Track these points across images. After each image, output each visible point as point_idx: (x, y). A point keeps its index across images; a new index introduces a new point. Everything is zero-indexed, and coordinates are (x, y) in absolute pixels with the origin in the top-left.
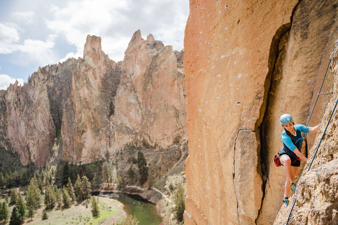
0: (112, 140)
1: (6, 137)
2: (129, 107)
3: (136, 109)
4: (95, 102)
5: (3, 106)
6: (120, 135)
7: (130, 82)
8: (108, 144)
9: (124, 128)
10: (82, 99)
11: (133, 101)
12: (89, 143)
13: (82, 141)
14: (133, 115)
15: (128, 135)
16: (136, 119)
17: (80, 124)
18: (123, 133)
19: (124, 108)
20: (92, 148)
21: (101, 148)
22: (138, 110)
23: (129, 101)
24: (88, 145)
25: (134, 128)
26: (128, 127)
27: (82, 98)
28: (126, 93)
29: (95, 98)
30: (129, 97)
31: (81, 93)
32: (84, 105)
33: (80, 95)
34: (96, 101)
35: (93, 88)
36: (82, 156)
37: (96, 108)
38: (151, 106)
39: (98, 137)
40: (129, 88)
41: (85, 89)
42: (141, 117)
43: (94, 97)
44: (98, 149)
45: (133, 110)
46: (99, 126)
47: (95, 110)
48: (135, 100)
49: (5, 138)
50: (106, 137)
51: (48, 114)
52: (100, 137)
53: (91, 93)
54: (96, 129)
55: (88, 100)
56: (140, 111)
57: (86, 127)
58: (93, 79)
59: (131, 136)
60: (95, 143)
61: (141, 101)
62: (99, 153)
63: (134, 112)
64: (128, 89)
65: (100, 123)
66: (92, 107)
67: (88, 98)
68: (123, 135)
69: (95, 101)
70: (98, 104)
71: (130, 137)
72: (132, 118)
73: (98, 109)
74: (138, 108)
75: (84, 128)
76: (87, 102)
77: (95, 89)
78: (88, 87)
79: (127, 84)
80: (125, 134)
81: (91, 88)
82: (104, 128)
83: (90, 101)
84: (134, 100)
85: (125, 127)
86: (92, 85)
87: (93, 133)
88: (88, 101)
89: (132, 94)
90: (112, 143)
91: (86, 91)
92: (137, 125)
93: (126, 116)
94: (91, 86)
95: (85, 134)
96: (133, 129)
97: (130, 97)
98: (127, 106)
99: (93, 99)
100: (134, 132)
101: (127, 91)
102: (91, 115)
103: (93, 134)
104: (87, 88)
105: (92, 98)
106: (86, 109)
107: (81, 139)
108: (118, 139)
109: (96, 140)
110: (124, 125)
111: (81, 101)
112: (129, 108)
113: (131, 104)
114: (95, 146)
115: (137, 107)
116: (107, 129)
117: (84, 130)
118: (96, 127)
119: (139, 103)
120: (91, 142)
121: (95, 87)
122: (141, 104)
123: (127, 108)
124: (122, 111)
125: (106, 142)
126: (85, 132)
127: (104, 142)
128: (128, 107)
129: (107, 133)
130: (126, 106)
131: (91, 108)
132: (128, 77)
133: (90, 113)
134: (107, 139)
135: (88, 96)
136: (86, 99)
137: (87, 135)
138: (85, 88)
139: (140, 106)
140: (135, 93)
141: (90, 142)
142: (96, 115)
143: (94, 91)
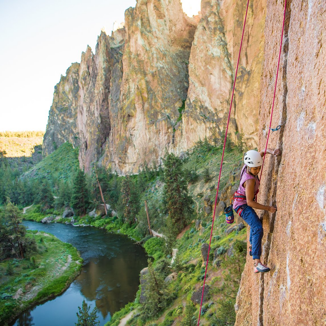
0: (178, 132)
1: (75, 129)
2: (210, 66)
3: (222, 68)
4: (155, 62)
5: (76, 85)
6: (190, 124)
7: (215, 14)
8: (171, 141)
9: (198, 109)
10: (132, 56)
11: (217, 51)
12: (139, 139)
13: (128, 134)
14: (215, 82)
15: (203, 124)
16: (221, 91)
17: (127, 103)
18: (195, 119)
19: (200, 68)
20: (145, 147)
21: (158, 149)
22: (224, 71)
23: (210, 53)
24: (137, 142)
25: (216, 109)
26: (206, 108)
27: (133, 54)
28: (205, 38)
29: (156, 54)
30: (210, 46)
31: (132, 44)
32: (134, 68)
33: (129, 50)
34: (158, 59)
35: (154, 34)
36: (127, 161)
37: (157, 73)
38: (247, 58)
39: (154, 127)
40: (212, 26)
41: (137, 37)
42: (229, 86)
43: (155, 52)
44: (154, 150)
45: (216, 72)
46: (158, 106)
47: (153, 75)
48: (221, 50)
49: (74, 131)
50: (167, 127)
51: (102, 89)
52: (156, 128)
53: (150, 44)
54: (152, 112)
55: (144, 57)
56: (229, 73)
57: (135, 108)
58: (155, 17)
59: (208, 125)
60: (150, 139)
61: (231, 50)
62: (155, 158)
63: (217, 75)
64: (209, 28)
65: (160, 101)
66: (149, 70)
67: (142, 54)
68: (195, 124)
69: (155, 60)
70: (161, 66)
71: (206, 128)
72: (214, 88)
73: (159, 74)
74: (225, 66)
75: (132, 111)
76: (140, 62)
77: (157, 37)
78: (144, 34)
79: (209, 19)
80: (198, 121)
81: (150, 35)
82: (166, 110)
83: (146, 60)
84: (219, 51)
85: (202, 107)
86: (153, 30)
87: (146, 119)
88: (143, 59)
89: (217, 38)
90: (178, 139)
91: (141, 41)
92: (221, 103)
93: (203, 85)
94: (150, 32)
95: (133, 120)
96: (214, 112)
97: (212, 45)
98: (206, 64)
99: (153, 54)
100: (216, 118)
101: (208, 32)
102: (144, 86)
103: (146, 121)
104: (142, 35)
105: (150, 54)
106: (137, 74)
107: (125, 130)
108: (187, 133)
109: (152, 133)
110: (200, 104)
111: (130, 60)
112: (210, 68)
113: (213, 58)
114: (150, 144)
115: (223, 63)
116: (171, 112)
117: (132, 113)
118: (152, 107)
119: (228, 55)
120: (143, 136)
121: (158, 33)
122: (232, 57)
123: (207, 68)
124: (197, 76)
125: (166, 138)
126: (132, 116)
127: (163, 138)
128: (208, 66)
129: (172, 119)
130: (204, 64)
131: (147, 72)
132: (212, 4)
133: (143, 82)
134: (170, 130)
135: (143, 49)
136: (138, 55)
137: (135, 123)
138: (138, 35)
139: (229, 62)
140: (222, 35)
141: (141, 136)
142: (155, 85)
143: (156, 40)
